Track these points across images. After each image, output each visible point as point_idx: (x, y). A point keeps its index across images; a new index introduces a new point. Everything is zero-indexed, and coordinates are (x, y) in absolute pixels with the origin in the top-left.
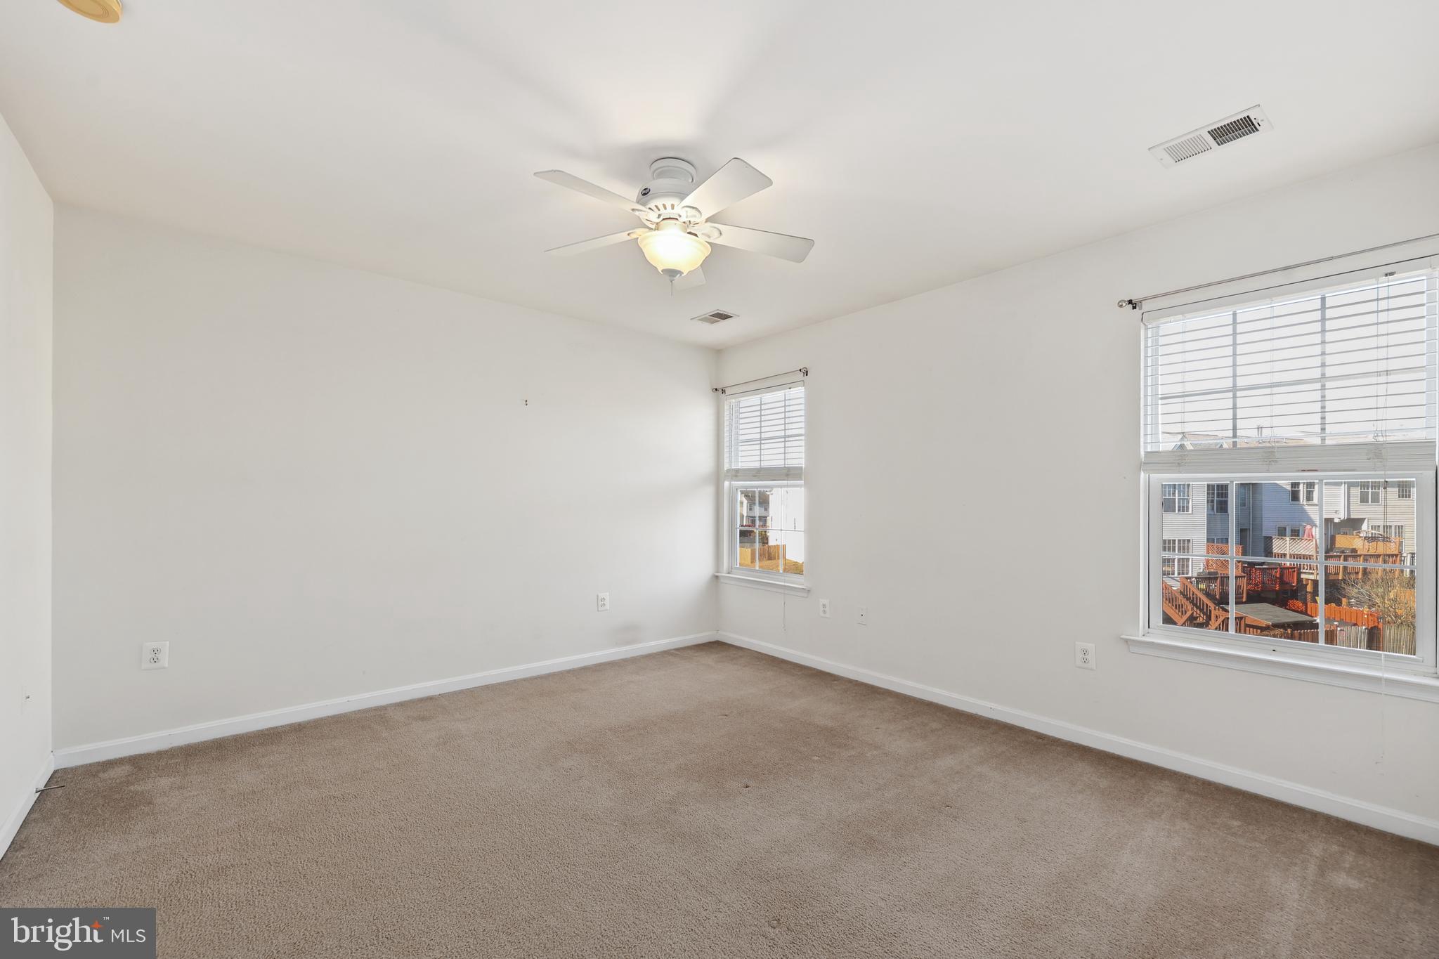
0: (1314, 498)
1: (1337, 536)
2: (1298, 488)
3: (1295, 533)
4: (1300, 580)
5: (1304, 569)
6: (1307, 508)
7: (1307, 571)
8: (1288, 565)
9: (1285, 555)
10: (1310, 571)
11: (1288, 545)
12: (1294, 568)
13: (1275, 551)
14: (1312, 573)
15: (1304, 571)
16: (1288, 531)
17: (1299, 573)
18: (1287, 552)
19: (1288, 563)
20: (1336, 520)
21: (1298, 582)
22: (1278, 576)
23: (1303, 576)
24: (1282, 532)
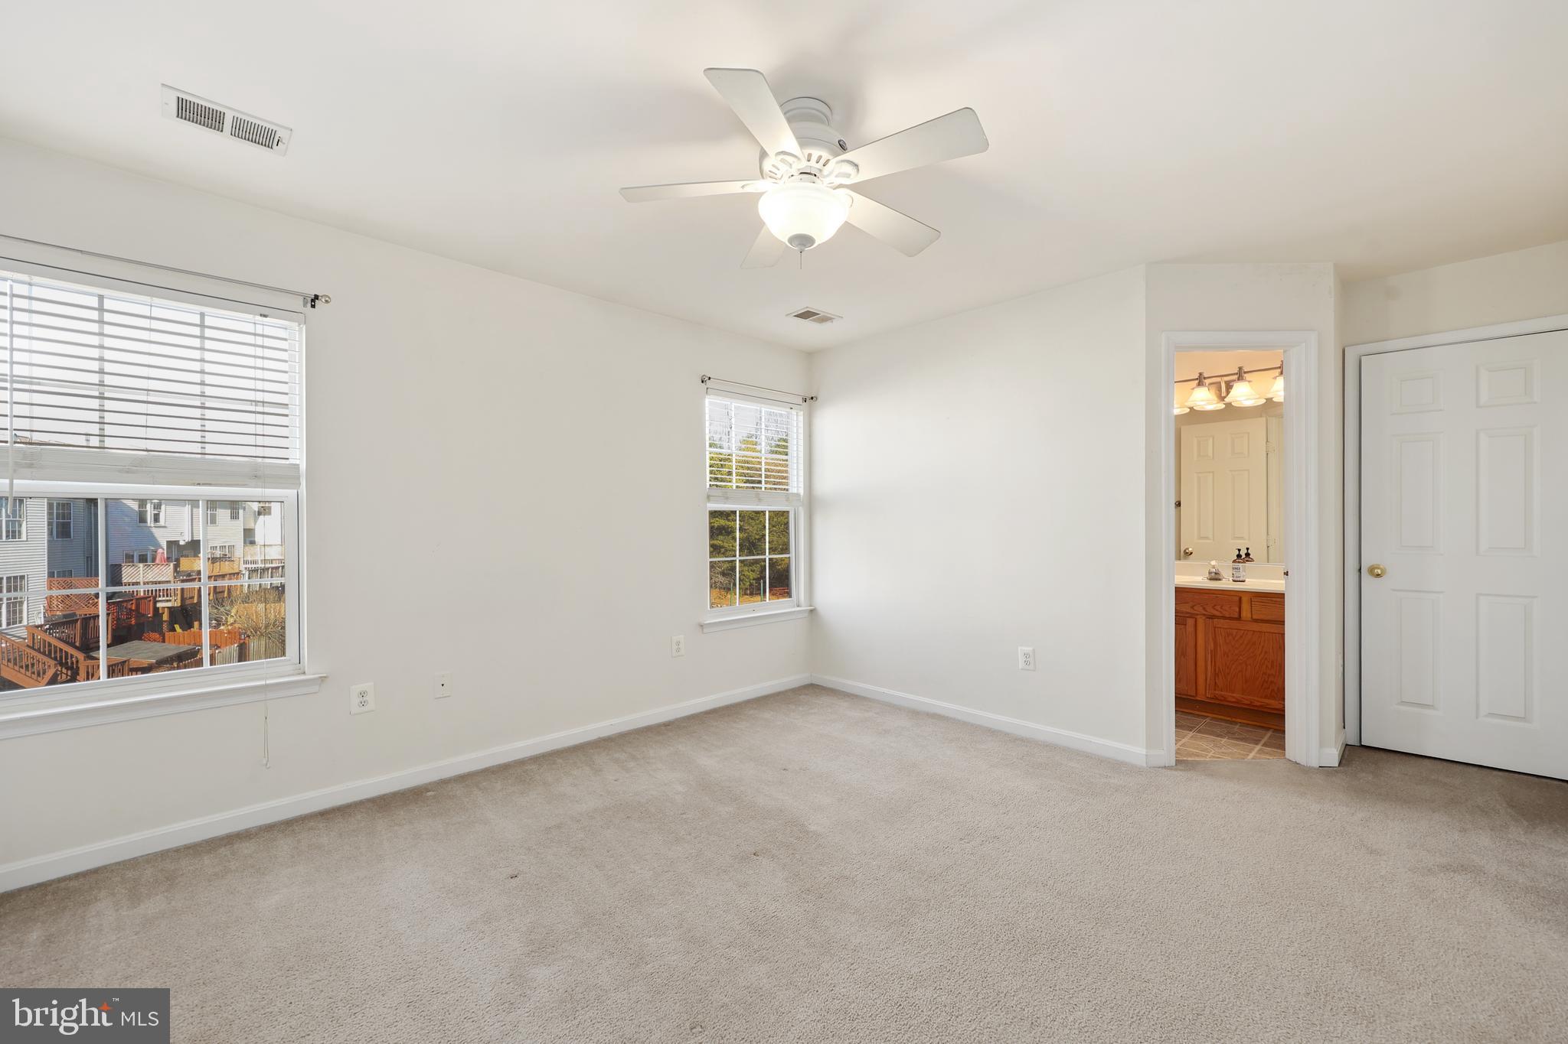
0: (161, 520)
1: (181, 559)
2: (146, 508)
3: (143, 559)
4: (156, 609)
5: (160, 596)
6: (154, 530)
7: (164, 599)
8: (142, 594)
9: (137, 583)
10: (168, 598)
11: (141, 572)
12: (150, 597)
13: (125, 580)
14: (170, 601)
15: (160, 599)
16: (136, 558)
17: (155, 602)
18: (141, 580)
19: (141, 590)
20: (182, 543)
21: (154, 615)
22: (133, 608)
23: (159, 605)
24: (129, 558)
